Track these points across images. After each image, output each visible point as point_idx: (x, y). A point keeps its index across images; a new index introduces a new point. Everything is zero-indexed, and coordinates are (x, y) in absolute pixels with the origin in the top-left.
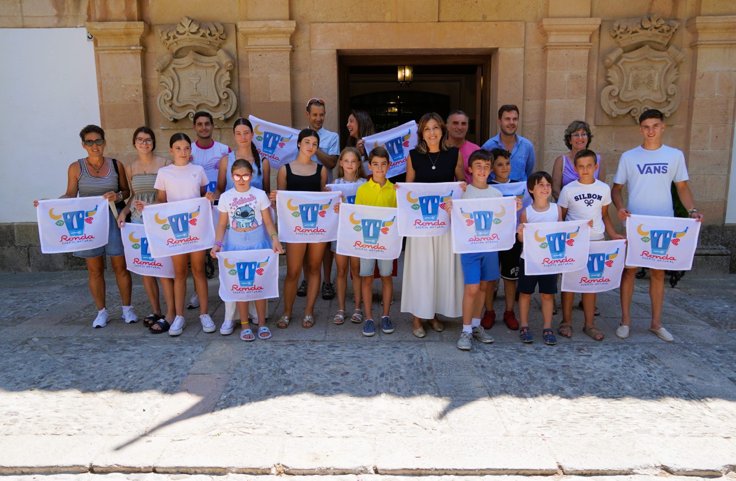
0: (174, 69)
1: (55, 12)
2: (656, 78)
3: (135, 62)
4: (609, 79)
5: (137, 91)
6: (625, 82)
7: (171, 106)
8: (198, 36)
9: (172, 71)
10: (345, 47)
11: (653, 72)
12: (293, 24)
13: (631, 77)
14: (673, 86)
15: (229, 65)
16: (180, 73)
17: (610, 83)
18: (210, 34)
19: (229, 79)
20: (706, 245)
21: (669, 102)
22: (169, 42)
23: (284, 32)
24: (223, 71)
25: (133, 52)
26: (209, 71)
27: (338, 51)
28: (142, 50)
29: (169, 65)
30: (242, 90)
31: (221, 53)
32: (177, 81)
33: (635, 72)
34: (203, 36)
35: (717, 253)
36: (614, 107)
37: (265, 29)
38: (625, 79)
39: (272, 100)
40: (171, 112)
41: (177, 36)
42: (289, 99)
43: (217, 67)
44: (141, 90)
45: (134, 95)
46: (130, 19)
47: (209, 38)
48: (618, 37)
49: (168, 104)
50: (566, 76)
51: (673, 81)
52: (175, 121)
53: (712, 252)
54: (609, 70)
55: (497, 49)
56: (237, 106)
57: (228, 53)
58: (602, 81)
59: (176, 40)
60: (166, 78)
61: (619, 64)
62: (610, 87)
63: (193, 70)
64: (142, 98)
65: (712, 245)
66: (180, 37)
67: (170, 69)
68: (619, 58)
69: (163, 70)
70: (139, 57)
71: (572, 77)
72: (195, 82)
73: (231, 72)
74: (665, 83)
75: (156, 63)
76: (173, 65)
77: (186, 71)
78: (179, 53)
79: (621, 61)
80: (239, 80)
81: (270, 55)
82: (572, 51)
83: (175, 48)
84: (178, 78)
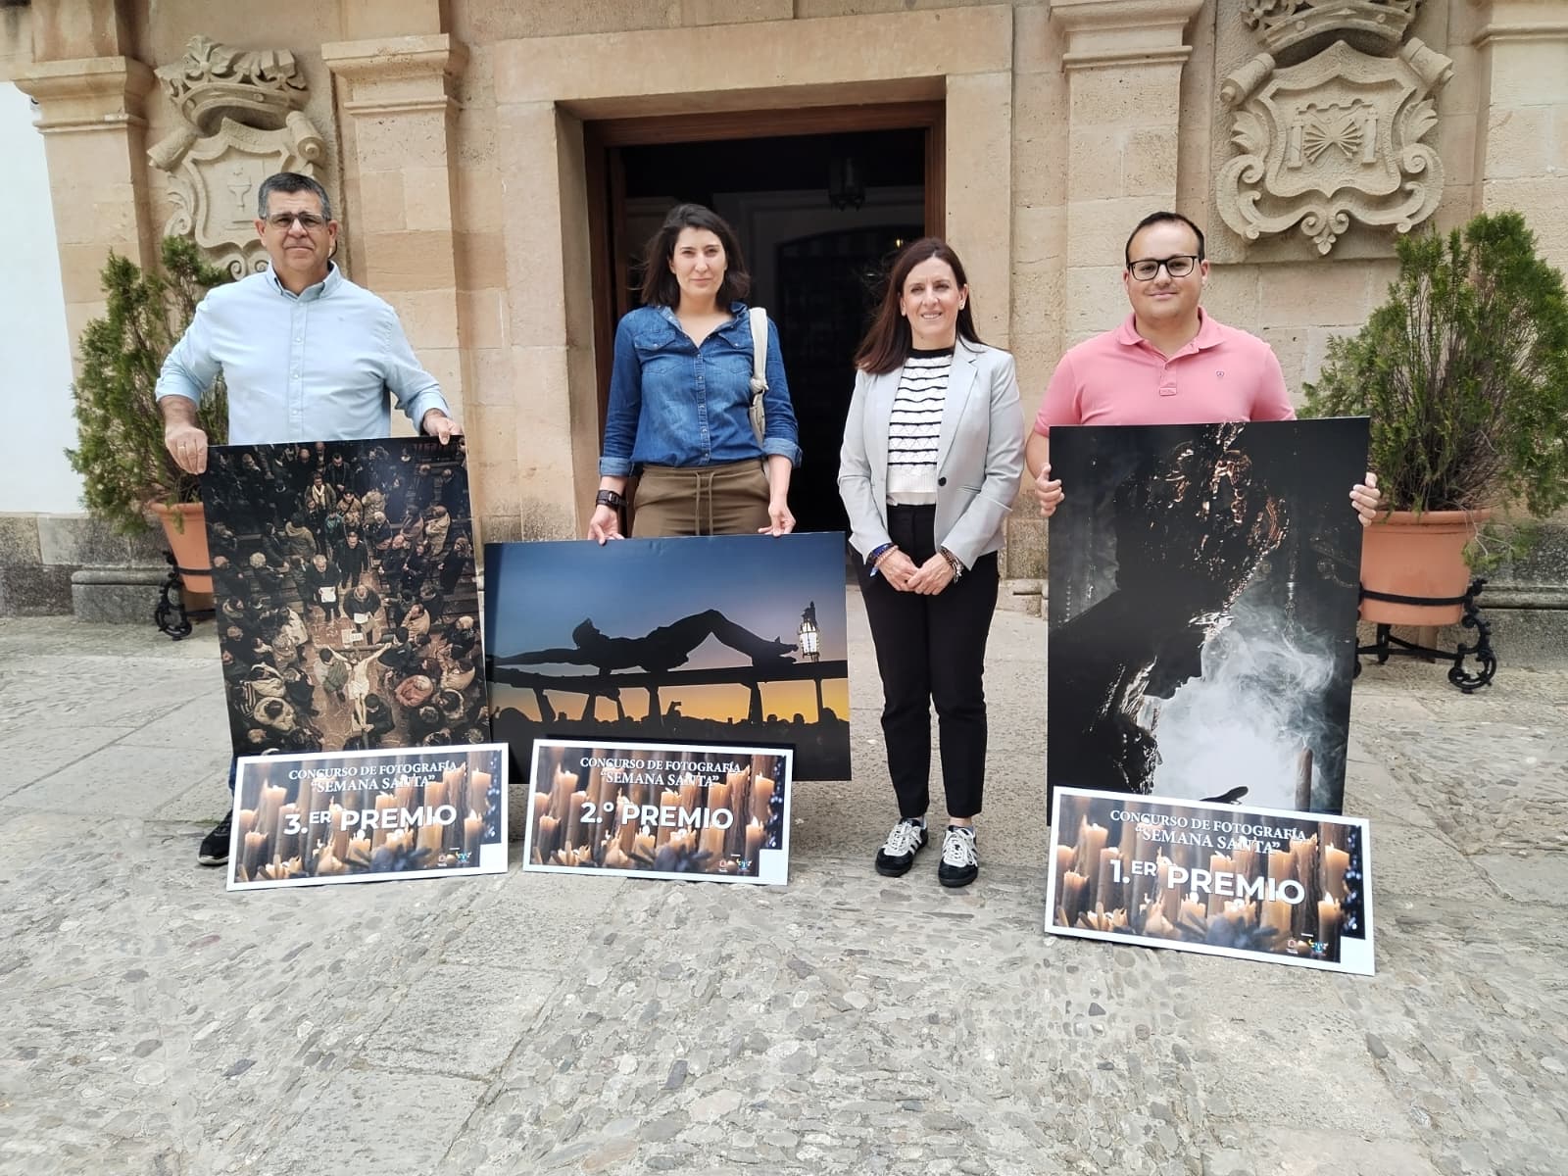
0: (195, 162)
2: (1370, 131)
3: (118, 150)
4: (1238, 139)
5: (125, 215)
6: (1281, 147)
8: (232, 83)
9: (191, 167)
10: (572, 95)
11: (1358, 114)
12: (446, 42)
13: (1297, 130)
14: (1423, 150)
15: (314, 145)
16: (208, 174)
17: (1241, 151)
18: (262, 77)
21: (1410, 194)
22: (180, 100)
23: (427, 64)
24: (301, 163)
25: (112, 127)
26: (270, 163)
27: (564, 111)
28: (129, 123)
29: (184, 155)
30: (352, 209)
31: (295, 120)
32: (202, 190)
33: (1310, 118)
34: (246, 80)
36: (1251, 213)
37: (382, 59)
38: (1282, 137)
39: (411, 227)
41: (189, 83)
42: (447, 225)
43: (285, 154)
44: (130, 213)
45: (118, 226)
46: (103, 51)
47: (261, 87)
48: (1262, 26)
50: (1122, 137)
51: (1419, 133)
54: (1239, 115)
55: (940, 79)
57: (316, 122)
58: (1224, 147)
59: (189, 94)
60: (181, 185)
61: (1264, 96)
62: (1242, 161)
63: (232, 164)
64: (136, 231)
66: (195, 86)
67: (187, 162)
68: (1265, 79)
69: (173, 166)
70: (125, 139)
71: (1136, 140)
72: (239, 191)
73: (320, 166)
74: (1397, 143)
75: (157, 153)
76: (192, 154)
77: (220, 167)
78: (208, 125)
79: (1271, 88)
80: (342, 183)
81: (401, 121)
82: (1133, 72)
83: (195, 114)
84: (205, 186)
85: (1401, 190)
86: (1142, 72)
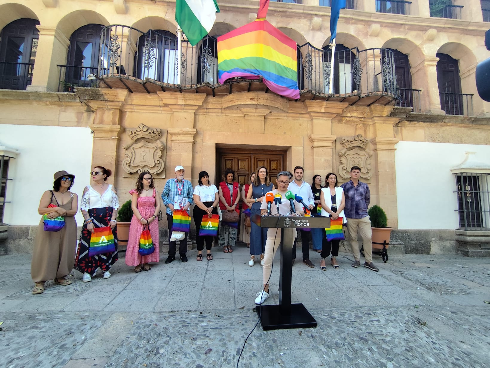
0: (133, 148)
1: (76, 120)
2: (362, 162)
3: (114, 144)
4: (342, 162)
5: (112, 158)
6: (349, 164)
7: (129, 166)
8: (147, 133)
10: (220, 142)
11: (360, 159)
12: (195, 130)
13: (351, 161)
14: (369, 166)
15: (162, 147)
16: (136, 150)
17: (342, 163)
18: (153, 133)
19: (161, 154)
20: (392, 240)
21: (368, 173)
22: (132, 136)
23: (190, 134)
24: (158, 150)
25: (113, 139)
26: (151, 150)
27: (217, 145)
28: (118, 139)
29: (130, 146)
30: (167, 160)
31: (158, 142)
32: (134, 155)
33: (353, 159)
34: (150, 133)
35: (398, 244)
36: (344, 174)
37: (181, 132)
38: (349, 162)
40: (129, 169)
41: (136, 132)
42: (191, 165)
43: (156, 148)
44: (115, 158)
45: (110, 160)
46: (114, 124)
47: (153, 134)
48: (344, 144)
49: (128, 165)
50: (323, 160)
52: (131, 174)
53: (396, 243)
54: (341, 158)
55: (291, 146)
56: (164, 168)
57: (162, 143)
58: (338, 163)
59: (135, 134)
60: (129, 153)
61: (346, 155)
62: (342, 166)
63: (143, 149)
64: (115, 162)
65: (395, 240)
66: (137, 133)
67: (131, 148)
68: (345, 153)
69: (127, 149)
70: (116, 142)
71: (325, 160)
72: (143, 155)
73: (162, 151)
74: (366, 164)
75: (124, 145)
76: (133, 146)
77: (139, 150)
78: (137, 141)
79: (346, 154)
80: (166, 155)
81: (183, 144)
82: (324, 149)
83: (135, 138)
84: (135, 153)
85: (367, 172)
86: (326, 149)
